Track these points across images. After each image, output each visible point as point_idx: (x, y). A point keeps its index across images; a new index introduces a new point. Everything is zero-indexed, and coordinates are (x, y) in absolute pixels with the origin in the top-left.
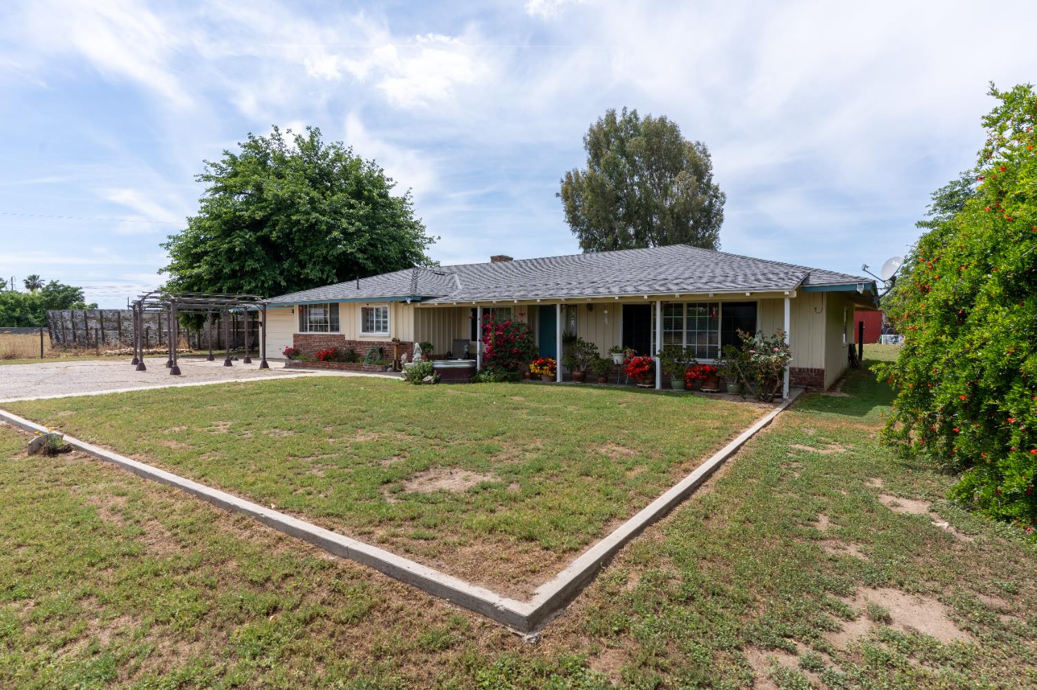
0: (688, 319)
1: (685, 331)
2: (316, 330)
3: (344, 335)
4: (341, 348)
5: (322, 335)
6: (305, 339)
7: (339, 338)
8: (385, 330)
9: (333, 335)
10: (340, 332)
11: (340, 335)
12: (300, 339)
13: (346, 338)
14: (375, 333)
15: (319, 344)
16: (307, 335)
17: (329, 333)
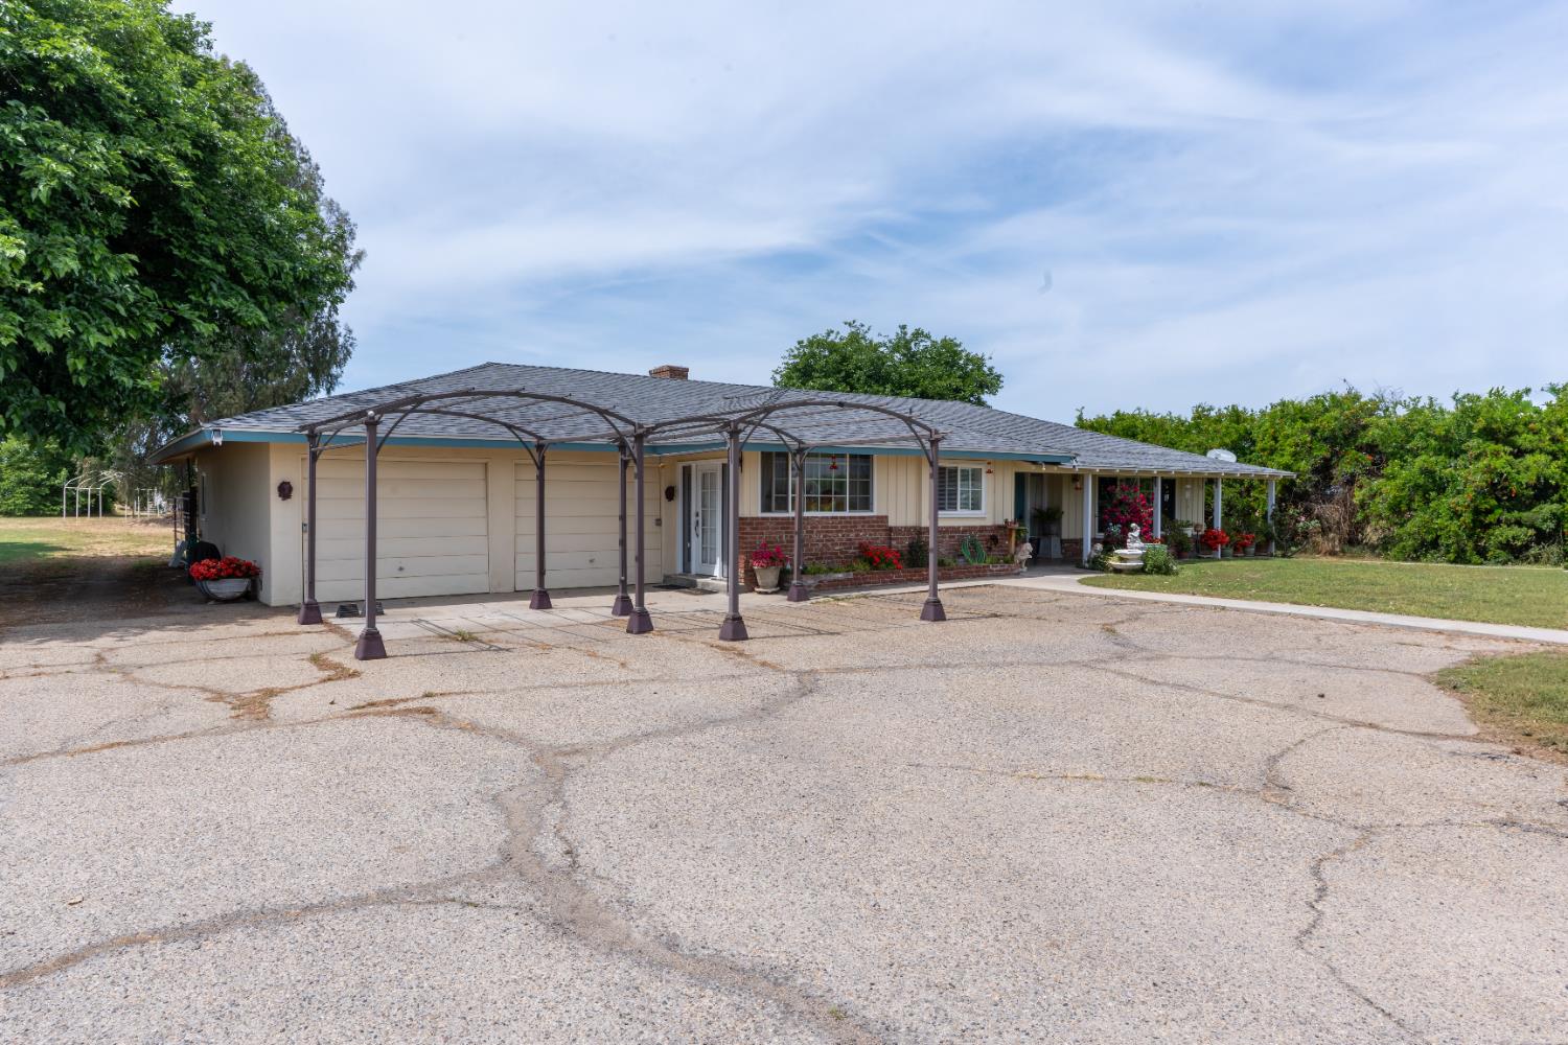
3: (886, 517)
4: (878, 540)
5: (833, 518)
6: (782, 528)
7: (874, 522)
8: (976, 506)
9: (860, 517)
10: (875, 513)
11: (878, 517)
12: (768, 528)
13: (891, 523)
14: (960, 512)
15: (825, 536)
16: (789, 518)
17: (847, 513)
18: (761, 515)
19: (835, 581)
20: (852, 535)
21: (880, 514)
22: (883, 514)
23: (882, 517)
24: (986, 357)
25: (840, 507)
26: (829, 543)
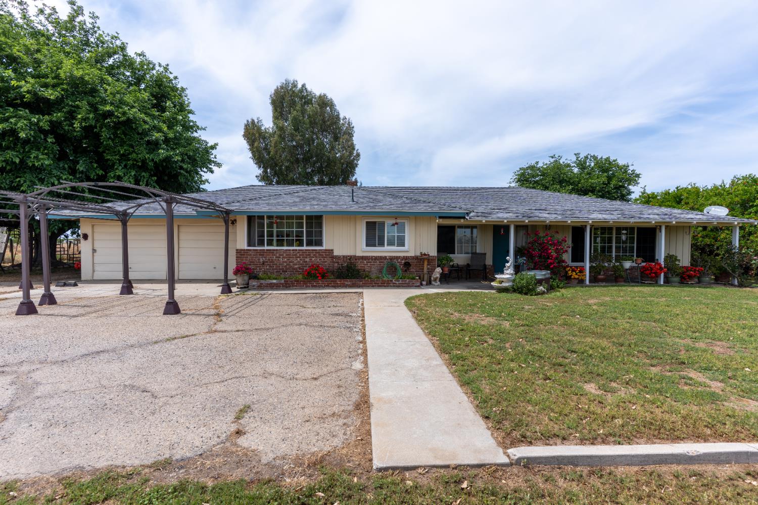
0: (616, 237)
1: (614, 245)
2: (280, 243)
3: (332, 250)
4: (327, 263)
5: (293, 250)
6: (259, 255)
7: (323, 253)
8: (401, 243)
9: (312, 250)
10: (325, 247)
11: (326, 250)
12: (251, 255)
13: (336, 253)
14: (386, 248)
15: (288, 260)
16: (264, 250)
17: (305, 248)
18: (246, 247)
19: (271, 284)
20: (308, 260)
21: (327, 248)
22: (330, 248)
23: (329, 250)
24: (630, 164)
25: (301, 244)
26: (291, 264)
